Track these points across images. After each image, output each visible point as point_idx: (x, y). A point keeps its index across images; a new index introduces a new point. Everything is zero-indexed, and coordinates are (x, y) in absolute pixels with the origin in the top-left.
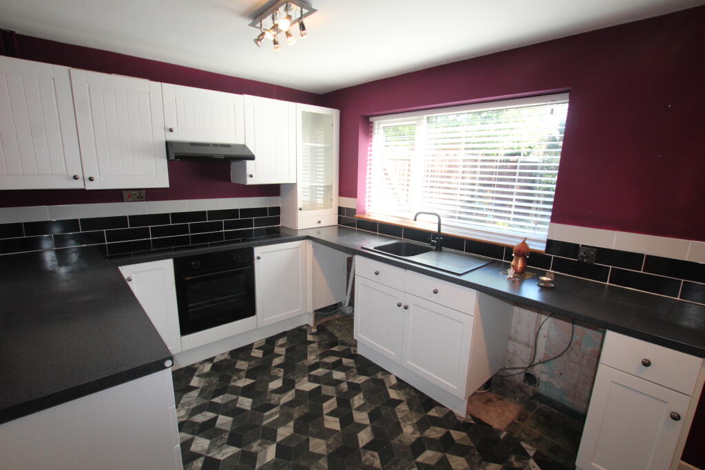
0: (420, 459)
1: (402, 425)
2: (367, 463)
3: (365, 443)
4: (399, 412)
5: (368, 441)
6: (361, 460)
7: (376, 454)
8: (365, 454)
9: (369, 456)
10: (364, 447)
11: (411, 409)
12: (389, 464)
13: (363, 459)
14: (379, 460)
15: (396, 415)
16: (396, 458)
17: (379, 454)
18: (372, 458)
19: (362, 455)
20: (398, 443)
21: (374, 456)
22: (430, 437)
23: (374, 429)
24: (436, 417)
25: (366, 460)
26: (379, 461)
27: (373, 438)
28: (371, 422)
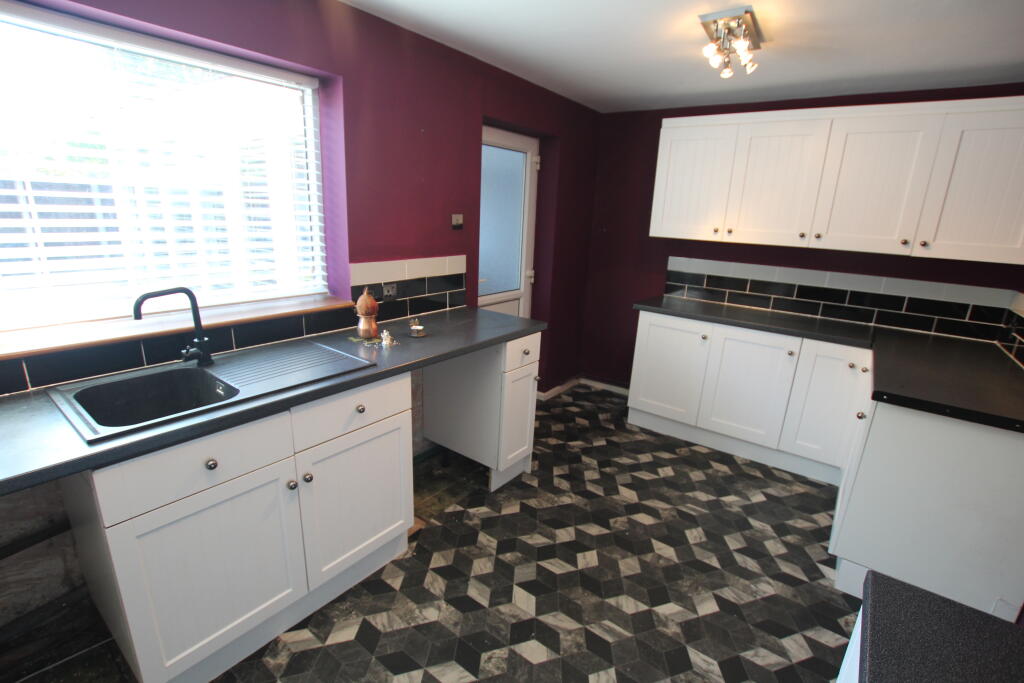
0: (485, 603)
1: (421, 622)
2: (504, 666)
3: (467, 673)
4: (391, 627)
5: (461, 669)
6: (499, 676)
7: (484, 656)
8: (489, 671)
9: (490, 665)
10: (475, 674)
11: (386, 610)
12: (500, 639)
13: (497, 673)
14: (495, 651)
15: (400, 631)
16: (487, 629)
17: (485, 651)
18: (493, 660)
19: (490, 675)
20: (459, 627)
21: (490, 658)
22: (444, 589)
23: (433, 662)
24: (404, 580)
25: (498, 668)
26: (497, 651)
27: (454, 662)
28: (417, 667)
